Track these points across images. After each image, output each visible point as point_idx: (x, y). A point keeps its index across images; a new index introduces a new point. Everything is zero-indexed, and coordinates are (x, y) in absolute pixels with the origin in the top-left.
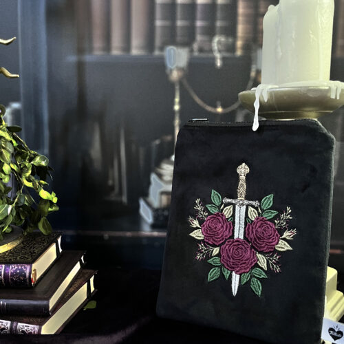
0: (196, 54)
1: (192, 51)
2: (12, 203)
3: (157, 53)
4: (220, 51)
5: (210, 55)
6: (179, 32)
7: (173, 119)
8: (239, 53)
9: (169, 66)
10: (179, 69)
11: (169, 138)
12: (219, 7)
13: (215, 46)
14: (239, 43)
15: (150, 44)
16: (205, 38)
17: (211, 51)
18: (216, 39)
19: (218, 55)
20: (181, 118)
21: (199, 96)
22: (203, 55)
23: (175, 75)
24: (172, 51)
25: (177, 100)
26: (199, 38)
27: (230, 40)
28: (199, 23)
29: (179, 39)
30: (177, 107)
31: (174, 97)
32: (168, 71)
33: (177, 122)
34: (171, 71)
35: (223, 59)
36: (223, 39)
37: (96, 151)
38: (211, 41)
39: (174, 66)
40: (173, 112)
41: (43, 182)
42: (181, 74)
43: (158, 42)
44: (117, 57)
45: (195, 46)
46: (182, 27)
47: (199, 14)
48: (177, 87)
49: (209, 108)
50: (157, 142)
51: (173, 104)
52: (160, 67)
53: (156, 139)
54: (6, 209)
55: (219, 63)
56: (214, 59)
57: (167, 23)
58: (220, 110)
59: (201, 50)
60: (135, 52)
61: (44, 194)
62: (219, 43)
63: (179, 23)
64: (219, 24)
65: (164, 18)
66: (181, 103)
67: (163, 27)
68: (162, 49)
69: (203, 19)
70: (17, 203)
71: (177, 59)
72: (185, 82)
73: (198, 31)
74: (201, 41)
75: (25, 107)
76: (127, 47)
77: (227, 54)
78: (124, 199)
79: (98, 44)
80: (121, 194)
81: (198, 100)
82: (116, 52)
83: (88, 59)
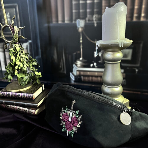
0: (87, 22)
1: (86, 21)
2: (27, 76)
3: (74, 22)
4: (96, 20)
5: (92, 22)
6: (81, 14)
7: (80, 46)
9: (78, 26)
10: (82, 28)
11: (79, 52)
12: (95, 4)
13: (94, 19)
15: (71, 19)
16: (91, 16)
17: (93, 20)
18: (94, 16)
19: (95, 22)
20: (83, 45)
21: (89, 37)
22: (90, 22)
23: (80, 30)
24: (79, 21)
25: (81, 39)
26: (88, 16)
27: (100, 16)
28: (88, 10)
29: (81, 17)
30: (81, 41)
31: (80, 38)
32: (78, 29)
33: (81, 46)
34: (79, 28)
35: (97, 23)
36: (97, 16)
37: (55, 56)
38: (92, 17)
39: (80, 27)
40: (80, 43)
41: (36, 69)
42: (82, 29)
43: (74, 18)
44: (60, 24)
45: (87, 19)
46: (82, 12)
47: (88, 7)
48: (81, 34)
49: (92, 41)
50: (75, 53)
51: (80, 40)
52: (75, 27)
53: (74, 52)
54: (26, 78)
55: (95, 25)
56: (94, 24)
57: (77, 11)
59: (89, 20)
60: (66, 22)
61: (37, 73)
62: (95, 17)
63: (81, 11)
64: (95, 10)
65: (76, 9)
66: (82, 40)
67: (76, 13)
68: (75, 20)
69: (89, 9)
70: (29, 76)
71: (81, 24)
72: (84, 32)
73: (88, 13)
74: (89, 17)
75: (33, 41)
76: (63, 20)
77: (99, 22)
78: (65, 72)
79: (54, 19)
80: (64, 70)
81: (88, 39)
82: (60, 22)
83: (51, 25)
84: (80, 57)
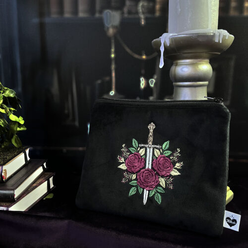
0: (126, 15)
1: (123, 13)
3: (97, 15)
4: (143, 13)
5: (136, 16)
7: (110, 65)
8: (158, 14)
9: (106, 25)
10: (114, 27)
11: (107, 79)
13: (140, 9)
14: (158, 7)
15: (92, 9)
16: (133, 3)
17: (137, 13)
18: (141, 4)
19: (142, 16)
20: (116, 63)
21: (128, 46)
22: (130, 16)
23: (111, 31)
24: (108, 14)
25: (113, 50)
26: (128, 3)
27: (151, 4)
29: (113, 4)
30: (113, 56)
31: (110, 48)
32: (106, 29)
33: (113, 67)
34: (108, 28)
35: (146, 19)
36: (146, 4)
37: (55, 89)
38: (137, 5)
39: (110, 25)
40: (110, 59)
42: (115, 31)
43: (98, 7)
44: (68, 19)
45: (126, 10)
48: (113, 41)
49: (136, 56)
50: (99, 82)
51: (110, 53)
52: (100, 25)
53: (98, 79)
55: (143, 22)
56: (139, 19)
58: (144, 57)
59: (130, 12)
60: (81, 15)
62: (143, 6)
66: (116, 52)
68: (101, 12)
71: (112, 19)
72: (118, 37)
74: (130, 6)
76: (75, 11)
77: (149, 16)
78: (77, 124)
79: (54, 9)
80: (74, 120)
81: (128, 50)
82: (67, 15)
83: (47, 20)
84: (110, 90)
